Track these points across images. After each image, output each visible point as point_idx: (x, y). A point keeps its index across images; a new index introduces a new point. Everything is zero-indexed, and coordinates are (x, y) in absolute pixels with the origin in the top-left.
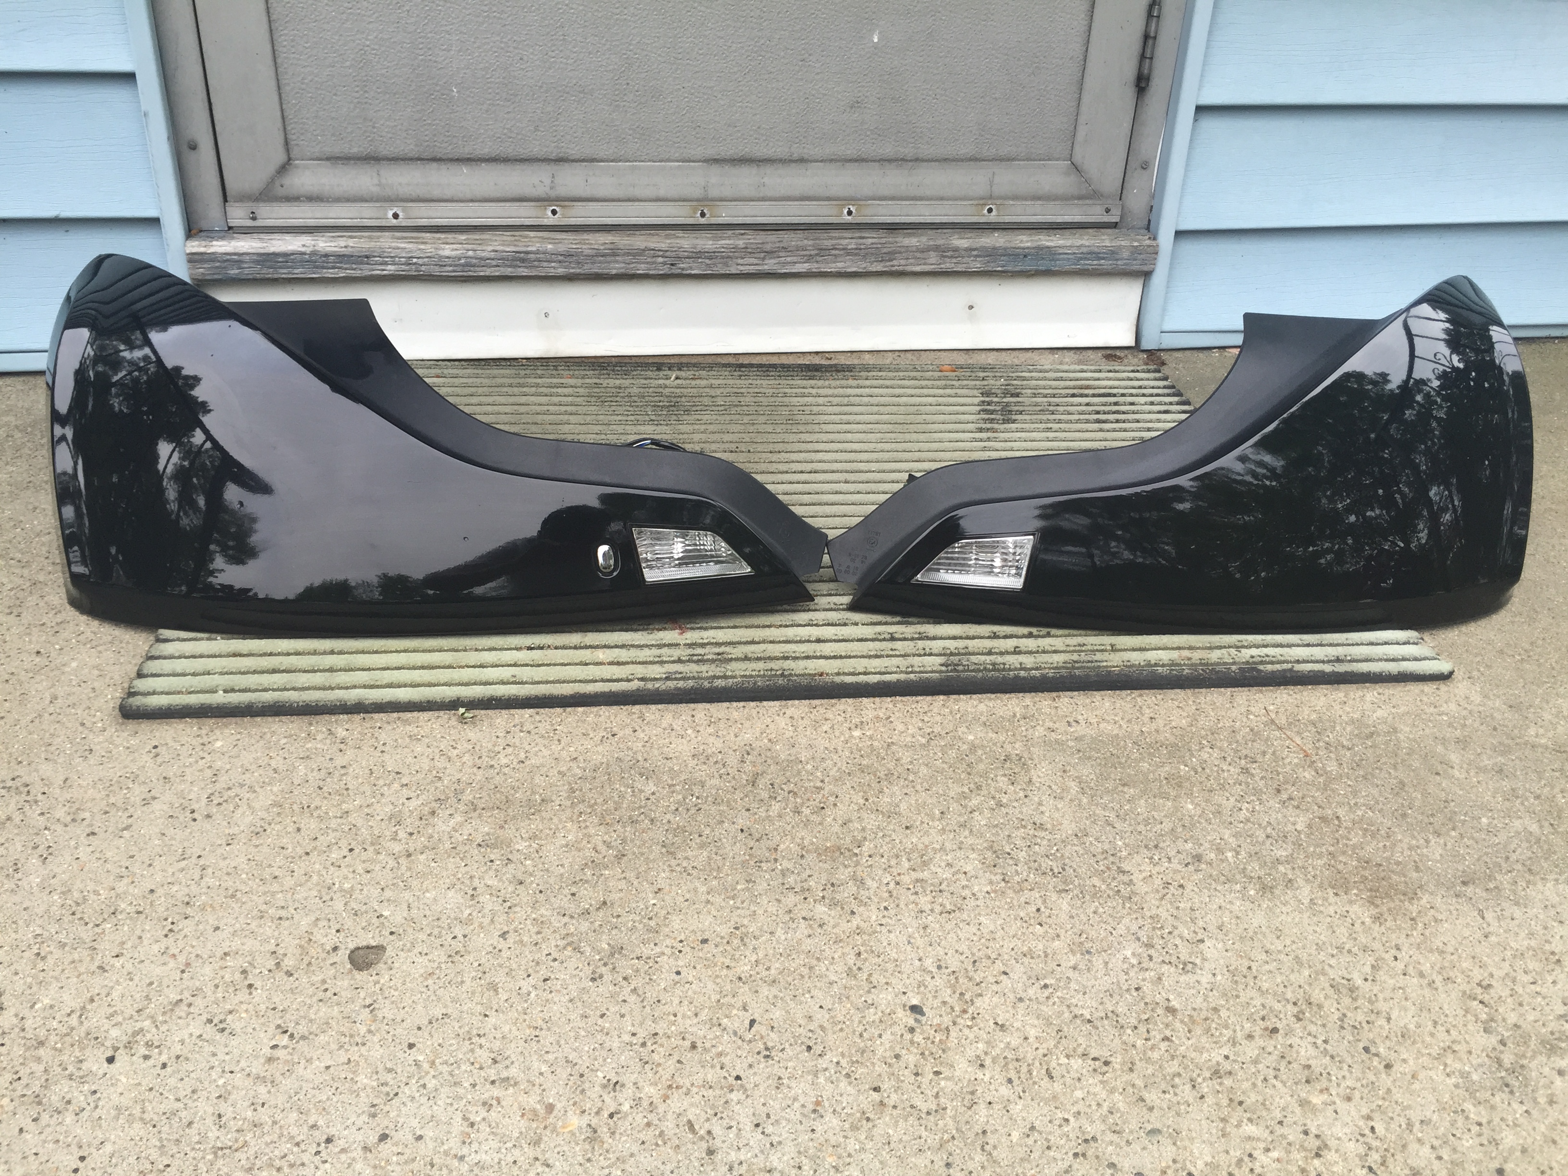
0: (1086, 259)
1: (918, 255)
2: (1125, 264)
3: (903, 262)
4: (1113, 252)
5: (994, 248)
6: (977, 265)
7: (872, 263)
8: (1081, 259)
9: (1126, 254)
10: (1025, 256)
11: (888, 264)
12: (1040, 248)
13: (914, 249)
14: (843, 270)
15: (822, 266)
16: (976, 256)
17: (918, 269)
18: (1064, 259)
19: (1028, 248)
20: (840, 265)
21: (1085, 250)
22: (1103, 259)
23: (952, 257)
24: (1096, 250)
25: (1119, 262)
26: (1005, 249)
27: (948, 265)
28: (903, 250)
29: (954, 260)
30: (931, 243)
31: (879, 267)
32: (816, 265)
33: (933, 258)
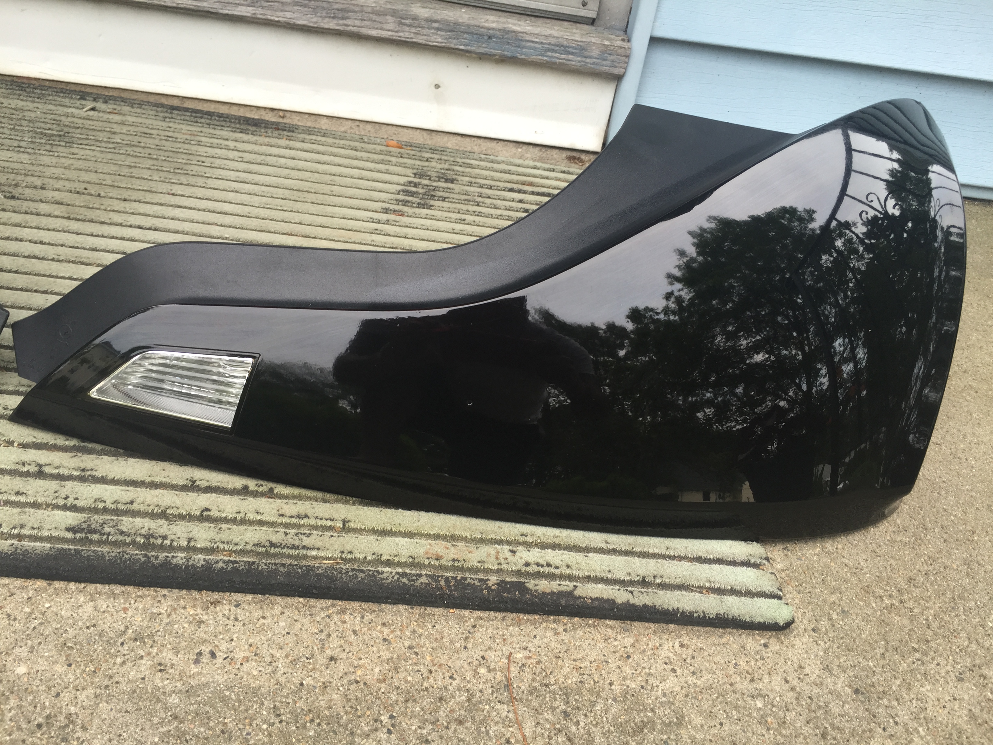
0: (553, 51)
1: (374, 17)
2: (593, 63)
3: (357, 23)
4: (582, 49)
5: (456, 23)
6: (437, 39)
7: (323, 18)
8: (549, 50)
9: (595, 52)
10: (490, 37)
11: (341, 22)
12: (505, 31)
13: (369, 10)
14: (292, 21)
15: (269, 12)
16: (438, 29)
17: (374, 33)
18: (530, 48)
19: (493, 29)
20: (288, 15)
21: (553, 41)
22: (572, 54)
23: (410, 26)
24: (565, 43)
25: (588, 60)
26: (469, 26)
27: (406, 34)
28: (357, 9)
29: (413, 30)
30: (389, 6)
31: (331, 24)
32: (260, 11)
33: (391, 23)
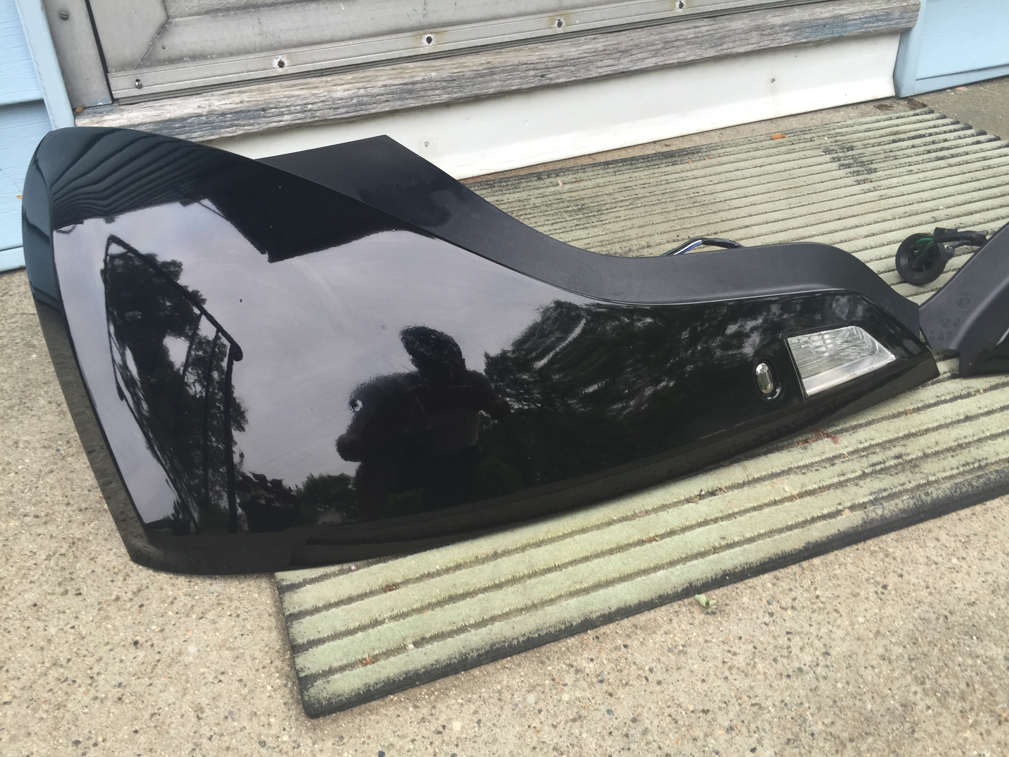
0: (870, 22)
1: (743, 36)
2: (897, 23)
3: (731, 45)
4: (888, 14)
5: (802, 22)
6: (787, 40)
7: (706, 49)
8: (865, 23)
9: (897, 14)
10: (825, 26)
11: (719, 48)
12: (836, 17)
13: (741, 31)
14: (682, 60)
15: (667, 58)
16: (789, 31)
17: (742, 50)
18: (852, 25)
19: (827, 18)
20: (681, 55)
21: (868, 14)
22: (881, 20)
23: (769, 34)
24: (877, 13)
25: (892, 22)
26: (810, 21)
27: (766, 43)
28: (732, 33)
29: (771, 38)
30: (754, 24)
31: (711, 53)
32: (662, 58)
33: (755, 37)
